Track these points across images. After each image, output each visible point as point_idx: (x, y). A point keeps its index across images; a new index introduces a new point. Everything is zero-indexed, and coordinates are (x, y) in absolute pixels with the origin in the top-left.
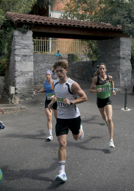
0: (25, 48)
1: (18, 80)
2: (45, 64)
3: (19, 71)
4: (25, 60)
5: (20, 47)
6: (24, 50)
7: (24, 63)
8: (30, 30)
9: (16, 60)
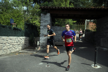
0: (45, 22)
1: (41, 38)
2: (61, 31)
3: (42, 34)
4: (45, 28)
5: (43, 22)
6: (45, 23)
7: (44, 30)
8: (49, 13)
9: (40, 28)
